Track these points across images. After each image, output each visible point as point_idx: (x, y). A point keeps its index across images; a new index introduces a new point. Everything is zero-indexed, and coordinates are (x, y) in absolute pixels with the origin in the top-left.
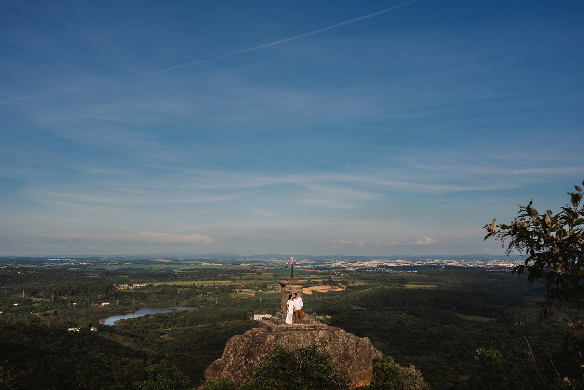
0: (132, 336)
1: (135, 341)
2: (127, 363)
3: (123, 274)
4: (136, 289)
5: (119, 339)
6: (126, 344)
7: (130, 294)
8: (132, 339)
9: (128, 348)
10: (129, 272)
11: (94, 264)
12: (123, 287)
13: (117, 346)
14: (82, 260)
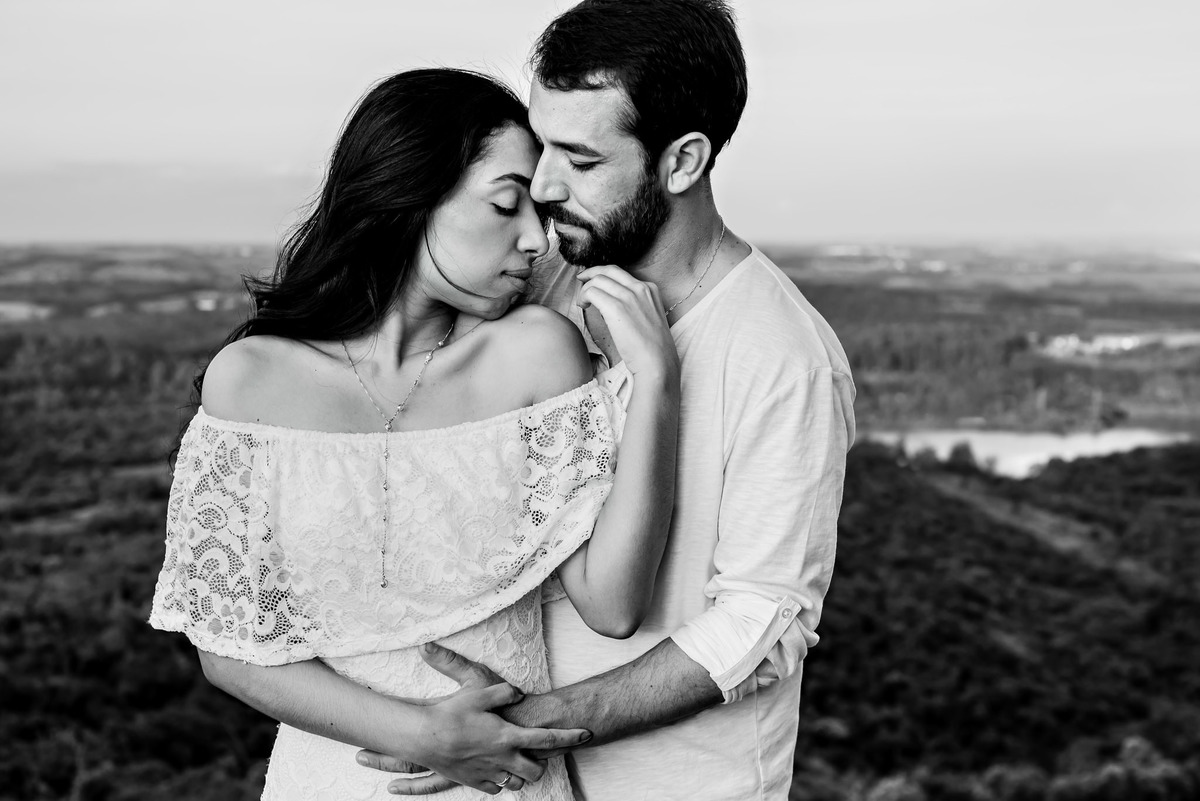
0: (1084, 517)
1: (1095, 536)
2: (1064, 608)
3: (1065, 302)
4: (1105, 355)
5: (1041, 524)
6: (1065, 543)
7: (1085, 373)
8: (1085, 528)
9: (1068, 560)
10: (1085, 296)
11: (969, 267)
12: (1062, 347)
13: (1033, 548)
14: (931, 254)
